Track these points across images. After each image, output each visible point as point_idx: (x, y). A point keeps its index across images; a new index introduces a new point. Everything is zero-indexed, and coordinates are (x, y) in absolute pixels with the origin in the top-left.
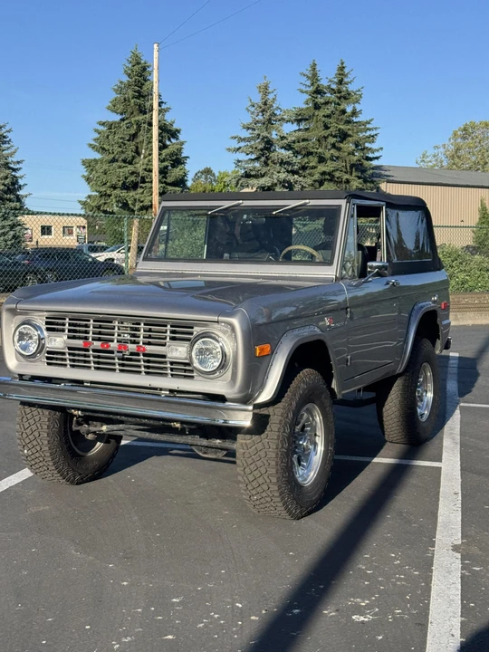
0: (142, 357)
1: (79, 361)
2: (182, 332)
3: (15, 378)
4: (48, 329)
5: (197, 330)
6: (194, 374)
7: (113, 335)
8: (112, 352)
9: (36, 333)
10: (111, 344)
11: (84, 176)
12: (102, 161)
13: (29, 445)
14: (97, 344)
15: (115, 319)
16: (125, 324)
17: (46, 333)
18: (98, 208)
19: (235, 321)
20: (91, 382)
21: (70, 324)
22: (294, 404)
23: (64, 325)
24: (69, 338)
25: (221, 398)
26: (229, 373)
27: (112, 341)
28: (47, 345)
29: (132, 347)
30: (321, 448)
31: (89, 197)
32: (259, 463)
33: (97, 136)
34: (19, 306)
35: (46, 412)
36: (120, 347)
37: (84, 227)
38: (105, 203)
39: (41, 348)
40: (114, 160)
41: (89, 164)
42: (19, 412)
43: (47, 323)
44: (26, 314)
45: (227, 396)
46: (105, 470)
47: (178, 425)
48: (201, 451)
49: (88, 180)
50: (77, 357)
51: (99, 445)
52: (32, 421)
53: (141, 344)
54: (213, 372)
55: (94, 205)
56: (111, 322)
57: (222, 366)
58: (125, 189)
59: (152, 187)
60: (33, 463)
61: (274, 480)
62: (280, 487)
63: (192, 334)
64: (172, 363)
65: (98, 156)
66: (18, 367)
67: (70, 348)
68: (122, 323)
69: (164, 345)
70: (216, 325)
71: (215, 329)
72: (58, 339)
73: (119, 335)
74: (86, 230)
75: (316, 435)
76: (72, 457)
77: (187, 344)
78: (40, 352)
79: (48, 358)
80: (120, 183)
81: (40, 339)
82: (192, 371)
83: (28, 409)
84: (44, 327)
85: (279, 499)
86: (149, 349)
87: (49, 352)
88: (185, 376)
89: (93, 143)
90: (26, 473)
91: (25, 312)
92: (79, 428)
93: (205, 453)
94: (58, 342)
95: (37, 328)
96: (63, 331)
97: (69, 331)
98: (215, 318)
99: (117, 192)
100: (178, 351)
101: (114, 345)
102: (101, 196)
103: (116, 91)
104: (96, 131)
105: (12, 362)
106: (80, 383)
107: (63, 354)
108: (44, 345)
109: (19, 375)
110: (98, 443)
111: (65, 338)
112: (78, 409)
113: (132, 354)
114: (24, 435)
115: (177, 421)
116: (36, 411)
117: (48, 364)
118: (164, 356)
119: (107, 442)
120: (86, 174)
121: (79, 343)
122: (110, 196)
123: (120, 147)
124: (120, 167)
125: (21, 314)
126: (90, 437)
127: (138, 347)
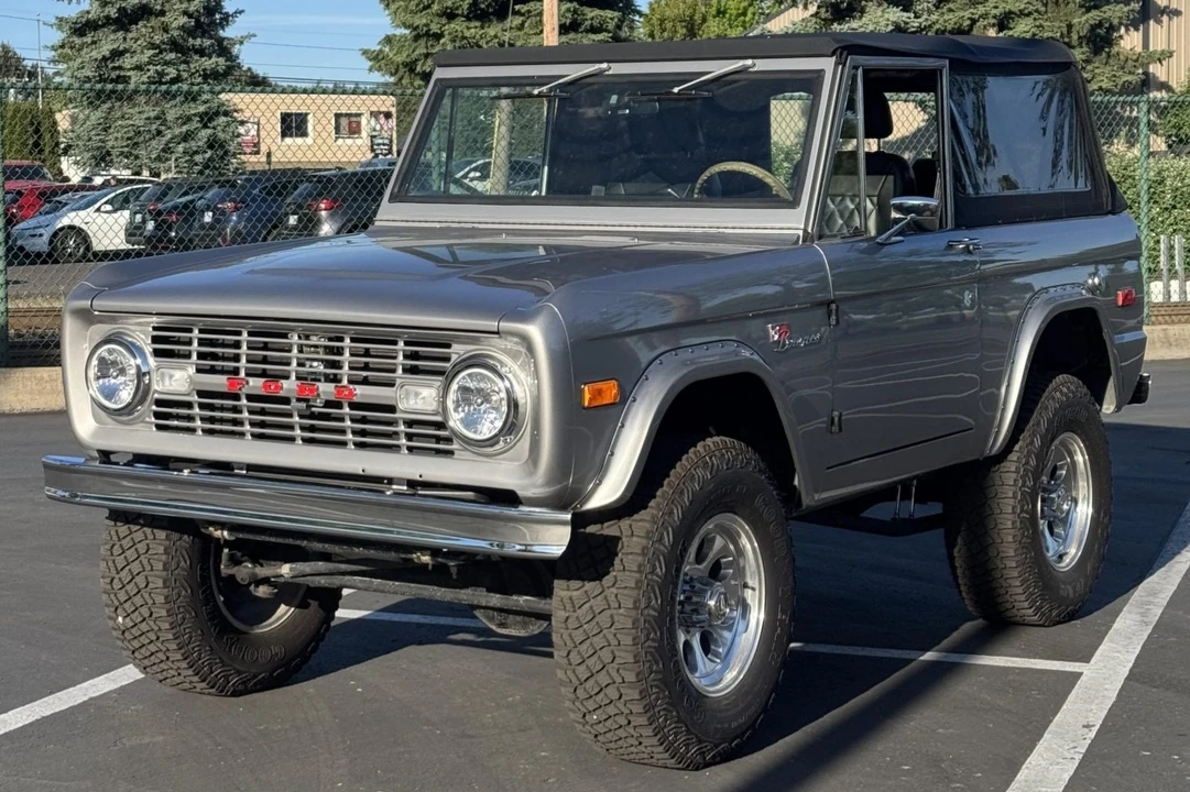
0: (347, 410)
1: (222, 421)
2: (428, 354)
3: (93, 459)
4: (157, 353)
5: (458, 351)
6: (455, 446)
7: (289, 364)
8: (286, 401)
9: (132, 362)
10: (285, 384)
13: (127, 605)
14: (256, 384)
15: (293, 330)
16: (314, 340)
17: (152, 361)
18: (410, 67)
19: (535, 331)
20: (250, 467)
21: (202, 342)
22: (677, 513)
23: (190, 343)
24: (199, 371)
25: (508, 498)
26: (525, 444)
27: (287, 378)
28: (155, 387)
29: (326, 389)
30: (757, 615)
31: (388, 40)
32: (598, 641)
34: (100, 303)
35: (161, 534)
36: (301, 389)
37: (388, 115)
38: (427, 56)
39: (142, 392)
42: (105, 535)
43: (155, 340)
44: (113, 320)
45: (520, 493)
46: (298, 668)
47: (426, 559)
48: (491, 619)
50: (217, 412)
51: (284, 612)
52: (131, 554)
53: (345, 382)
54: (492, 441)
55: (400, 59)
56: (285, 336)
57: (510, 427)
58: (477, 18)
59: (541, 14)
60: (136, 644)
61: (630, 677)
62: (643, 695)
63: (447, 359)
64: (410, 423)
66: (96, 434)
67: (201, 394)
68: (307, 337)
69: (391, 385)
70: (495, 340)
71: (495, 349)
72: (178, 374)
73: (299, 365)
74: (393, 122)
75: (745, 586)
76: (220, 635)
77: (438, 381)
78: (141, 402)
79: (157, 415)
81: (140, 375)
82: (448, 440)
83: (123, 529)
84: (148, 349)
85: (643, 720)
86: (362, 393)
87: (159, 403)
88: (438, 452)
90: (129, 674)
91: (111, 316)
92: (233, 570)
93: (502, 625)
94: (178, 380)
95: (133, 349)
96: (188, 356)
97: (201, 356)
98: (492, 325)
99: (458, 26)
100: (418, 398)
101: (289, 386)
102: (417, 38)
105: (85, 425)
106: (224, 467)
107: (189, 405)
108: (148, 387)
109: (100, 451)
110: (283, 608)
111: (192, 370)
112: (222, 525)
113: (328, 404)
114: (117, 585)
115: (423, 548)
116: (139, 533)
117: (160, 427)
118: (392, 409)
119: (303, 605)
121: (219, 382)
122: (438, 36)
125: (100, 320)
126: (262, 591)
127: (340, 389)
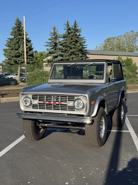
0: (60, 105)
1: (41, 107)
2: (71, 98)
3: (23, 112)
4: (33, 99)
5: (75, 98)
6: (75, 109)
7: (52, 100)
8: (52, 104)
10: (51, 102)
11: (3, 54)
12: (9, 49)
13: (26, 130)
14: (47, 102)
15: (52, 96)
16: (55, 97)
17: (32, 100)
18: (8, 63)
19: (86, 95)
20: (45, 113)
21: (39, 97)
22: (100, 116)
23: (37, 97)
24: (39, 101)
25: (83, 116)
26: (85, 109)
27: (52, 101)
28: (33, 103)
29: (57, 103)
30: (104, 128)
31: (5, 60)
32: (92, 132)
33: (7, 42)
34: (25, 93)
35: (31, 121)
36: (54, 103)
37: (1, 68)
38: (10, 62)
40: (12, 49)
41: (5, 50)
42: (23, 121)
43: (32, 97)
44: (26, 95)
45: (84, 115)
47: (70, 123)
48: (72, 130)
49: (5, 55)
50: (41, 106)
52: (26, 124)
53: (60, 102)
54: (80, 109)
55: (7, 62)
56: (51, 96)
57: (83, 107)
58: (16, 57)
59: (24, 57)
60: (27, 135)
61: (96, 137)
62: (97, 139)
63: (74, 99)
64: (68, 107)
65: (7, 48)
66: (24, 109)
67: (39, 104)
68: (54, 96)
69: (66, 102)
70: (81, 96)
71: (81, 98)
72: (36, 101)
73: (53, 100)
75: (103, 125)
76: (37, 133)
77: (73, 102)
78: (30, 105)
79: (33, 107)
80: (14, 56)
81: (31, 101)
82: (74, 109)
83: (25, 120)
84: (32, 98)
85: (97, 142)
86: (62, 103)
87: (33, 105)
88: (72, 110)
89: (6, 44)
90: (23, 137)
91: (26, 94)
92: (39, 125)
93: (74, 130)
94: (36, 102)
95: (30, 98)
96: (37, 99)
97: (39, 99)
98: (81, 95)
99: (14, 58)
100: (70, 104)
101: (52, 102)
102: (9, 59)
103: (12, 29)
104: (7, 41)
105: (22, 108)
106: (41, 113)
107: (37, 105)
108: (32, 103)
109: (24, 111)
110: (42, 129)
111: (38, 101)
113: (57, 105)
114: (24, 127)
115: (69, 122)
116: (28, 121)
117: (33, 108)
118: (66, 105)
119: (44, 129)
120: (4, 53)
121: (42, 102)
122: (11, 59)
123: (14, 45)
124: (14, 51)
125: (25, 95)
126: (40, 127)
127: (59, 103)
